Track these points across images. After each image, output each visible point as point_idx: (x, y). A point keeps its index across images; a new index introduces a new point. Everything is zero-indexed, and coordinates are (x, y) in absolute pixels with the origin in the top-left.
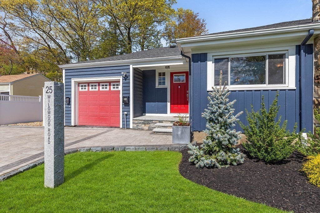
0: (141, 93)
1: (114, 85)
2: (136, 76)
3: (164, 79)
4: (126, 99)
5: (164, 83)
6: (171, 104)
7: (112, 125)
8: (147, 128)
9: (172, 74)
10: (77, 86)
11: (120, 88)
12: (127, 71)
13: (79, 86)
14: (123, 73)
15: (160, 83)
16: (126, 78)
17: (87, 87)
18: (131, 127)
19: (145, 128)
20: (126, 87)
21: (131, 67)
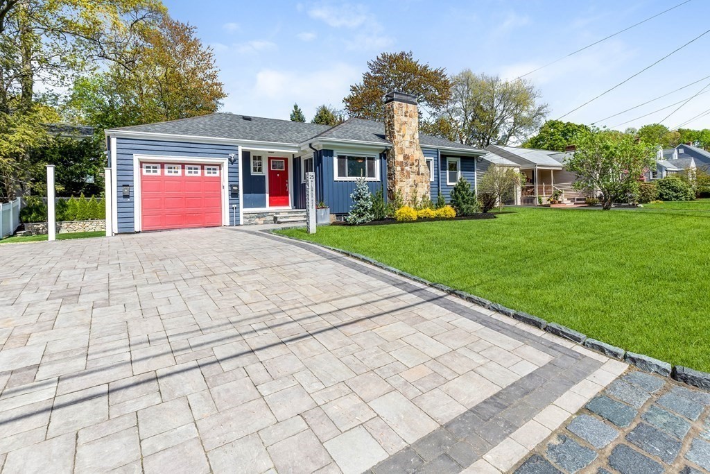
1: (208, 169)
3: (260, 164)
4: (236, 188)
5: (260, 170)
6: (270, 196)
7: (206, 225)
8: (262, 222)
9: (269, 159)
12: (235, 152)
13: (142, 167)
14: (230, 155)
15: (255, 170)
16: (233, 161)
18: (242, 223)
19: (259, 222)
20: (233, 173)
21: (240, 149)
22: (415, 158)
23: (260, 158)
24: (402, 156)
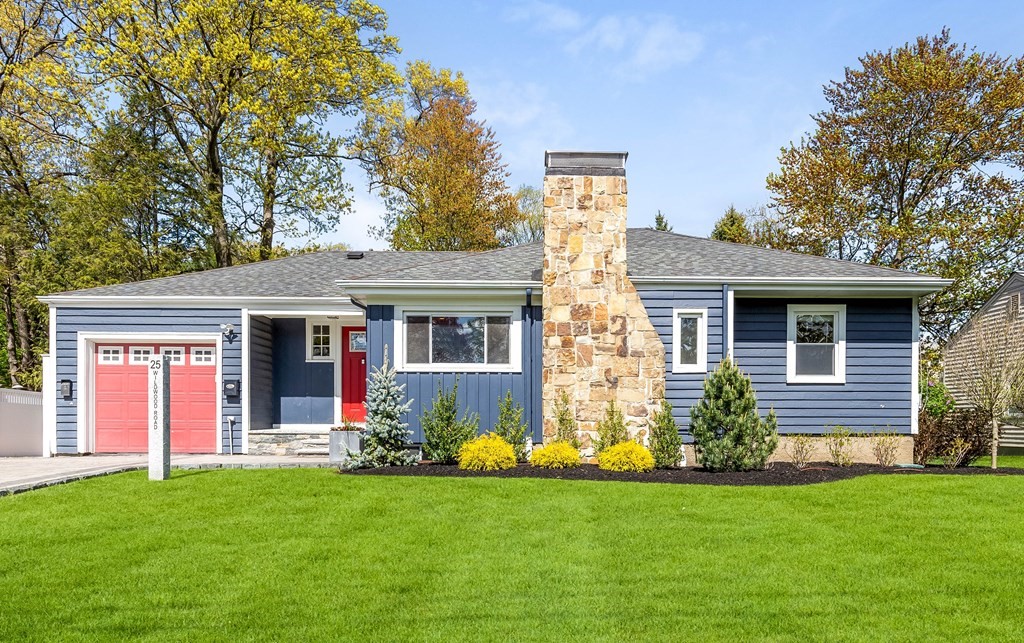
0: (269, 374)
1: (198, 353)
2: (257, 332)
3: (327, 341)
4: (231, 386)
5: (326, 352)
6: (343, 402)
7: (193, 450)
8: (284, 451)
9: (346, 331)
10: (91, 351)
11: (216, 360)
12: (236, 321)
13: (97, 352)
14: (223, 327)
15: (316, 351)
16: (232, 337)
17: (121, 356)
18: (244, 450)
19: (278, 451)
20: (231, 359)
21: (245, 314)
22: (611, 312)
23: (326, 329)
24: (568, 309)
